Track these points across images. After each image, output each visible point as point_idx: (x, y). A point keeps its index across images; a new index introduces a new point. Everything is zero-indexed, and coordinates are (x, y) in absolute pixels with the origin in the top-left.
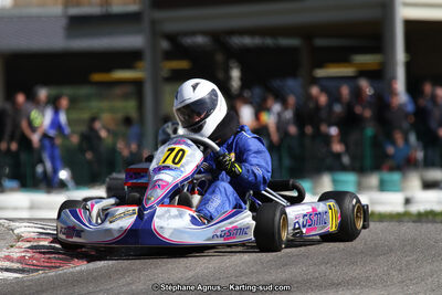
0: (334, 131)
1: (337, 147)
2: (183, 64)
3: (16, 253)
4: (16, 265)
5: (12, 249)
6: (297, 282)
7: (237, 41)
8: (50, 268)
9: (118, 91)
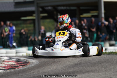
2: (46, 15)
3: (3, 65)
4: (3, 68)
5: (2, 64)
6: (78, 71)
7: (60, 8)
8: (12, 69)
9: (28, 22)
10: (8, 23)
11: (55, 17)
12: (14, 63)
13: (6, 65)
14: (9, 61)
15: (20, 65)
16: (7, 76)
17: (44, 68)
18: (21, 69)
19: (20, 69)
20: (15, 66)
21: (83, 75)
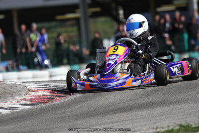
0: (167, 35)
1: (169, 42)
2: (98, 9)
3: (28, 97)
4: (28, 103)
5: (27, 95)
6: (156, 103)
8: (44, 103)
9: (69, 23)
11: (114, 13)
12: (47, 93)
13: (33, 96)
14: (38, 90)
15: (56, 96)
16: (36, 115)
17: (97, 99)
18: (59, 102)
19: (56, 102)
20: (48, 98)
21: (166, 109)
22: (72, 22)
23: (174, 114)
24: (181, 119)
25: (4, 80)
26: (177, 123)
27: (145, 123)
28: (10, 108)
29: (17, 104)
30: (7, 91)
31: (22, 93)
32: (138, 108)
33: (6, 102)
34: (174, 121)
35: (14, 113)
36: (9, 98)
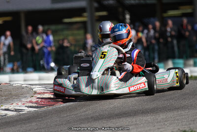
2: (104, 13)
3: (34, 99)
4: (34, 105)
5: (32, 98)
6: (160, 108)
7: (128, 2)
8: (50, 105)
9: (75, 26)
10: (41, 28)
11: (121, 17)
14: (44, 93)
16: (41, 118)
21: (170, 114)
22: (79, 25)
23: (178, 120)
24: (185, 125)
25: (10, 81)
26: (181, 129)
27: (149, 128)
28: (16, 110)
29: (23, 106)
30: (13, 93)
31: (28, 95)
32: (142, 113)
33: (12, 104)
34: (178, 127)
35: (20, 115)
36: (16, 100)
